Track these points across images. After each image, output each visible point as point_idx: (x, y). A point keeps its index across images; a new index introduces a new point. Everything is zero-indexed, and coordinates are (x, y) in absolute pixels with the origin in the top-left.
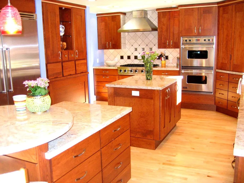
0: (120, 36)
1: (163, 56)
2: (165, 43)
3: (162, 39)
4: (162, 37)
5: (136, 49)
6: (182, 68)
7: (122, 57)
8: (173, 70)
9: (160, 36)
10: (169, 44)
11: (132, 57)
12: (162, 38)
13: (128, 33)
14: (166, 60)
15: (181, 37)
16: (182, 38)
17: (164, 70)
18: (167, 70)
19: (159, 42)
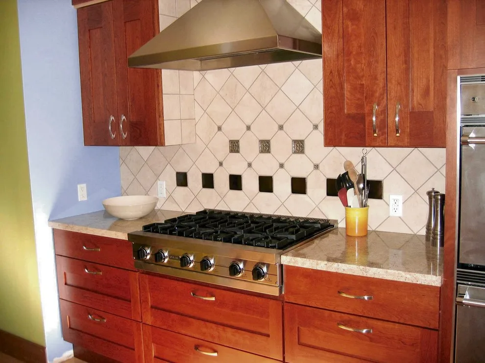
0: (159, 85)
1: (352, 186)
2: (361, 119)
3: (347, 94)
4: (346, 86)
5: (234, 146)
6: (463, 277)
7: (182, 180)
8: (402, 280)
9: (336, 80)
10: (383, 124)
11: (222, 181)
12: (342, 88)
13: (203, 72)
14: (372, 202)
15: (459, 78)
16: (462, 80)
17: (349, 273)
18: (365, 275)
19: (330, 111)
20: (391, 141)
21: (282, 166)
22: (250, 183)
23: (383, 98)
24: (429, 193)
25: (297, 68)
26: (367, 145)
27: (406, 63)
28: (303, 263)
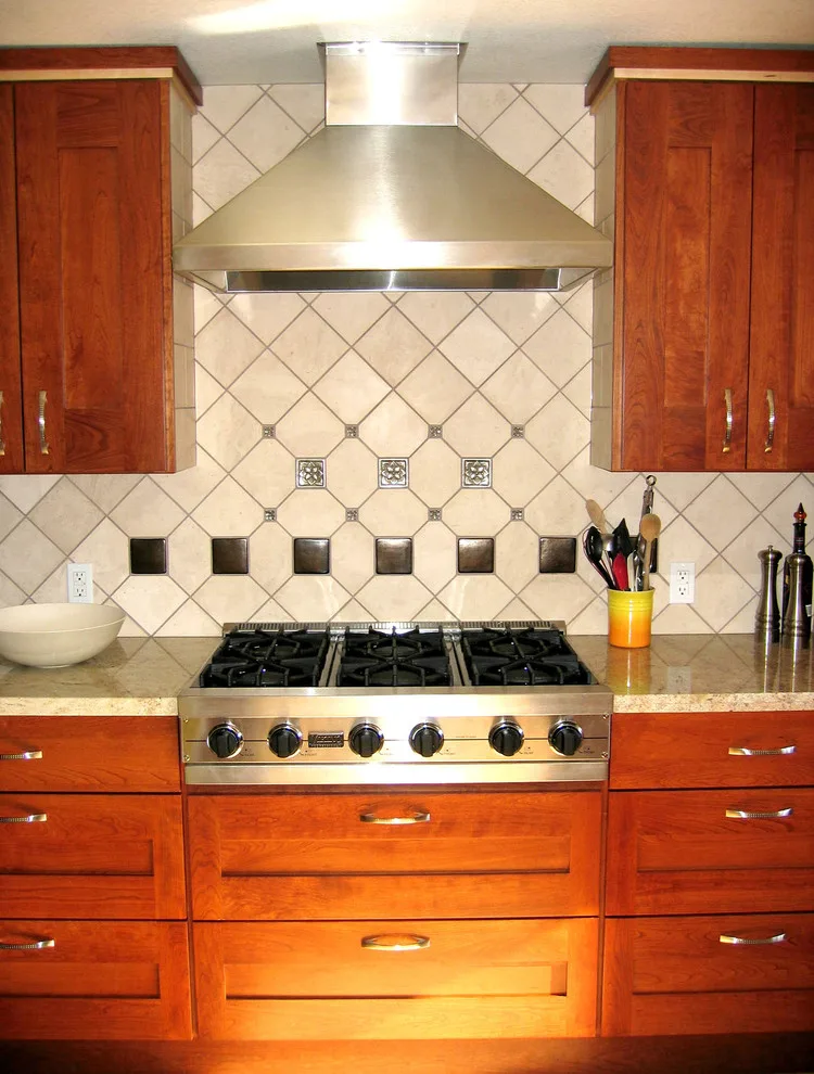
3: (669, 369)
10: (741, 429)
13: (225, 297)
17: (758, 709)
18: (788, 709)
19: (633, 401)
20: (752, 460)
21: (435, 514)
22: (352, 557)
23: (741, 381)
24: (764, 555)
25: (478, 305)
26: (707, 468)
27: (785, 320)
28: (662, 705)
